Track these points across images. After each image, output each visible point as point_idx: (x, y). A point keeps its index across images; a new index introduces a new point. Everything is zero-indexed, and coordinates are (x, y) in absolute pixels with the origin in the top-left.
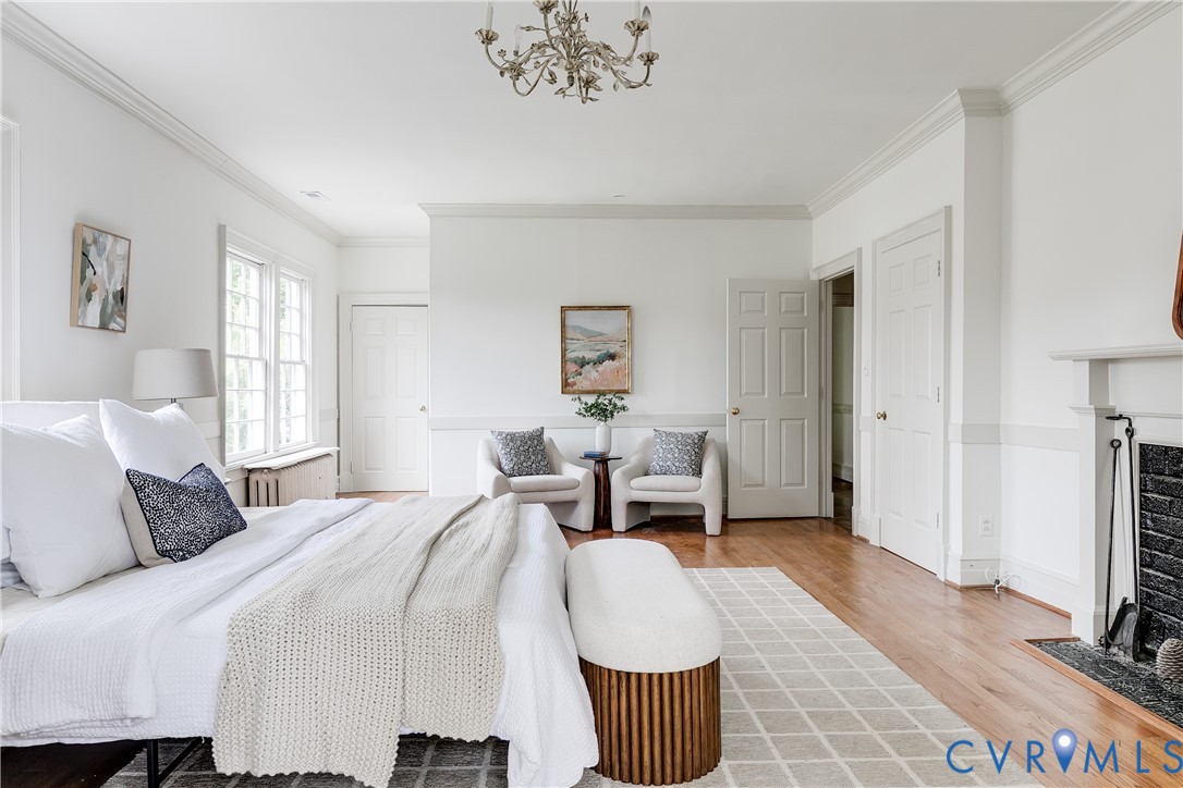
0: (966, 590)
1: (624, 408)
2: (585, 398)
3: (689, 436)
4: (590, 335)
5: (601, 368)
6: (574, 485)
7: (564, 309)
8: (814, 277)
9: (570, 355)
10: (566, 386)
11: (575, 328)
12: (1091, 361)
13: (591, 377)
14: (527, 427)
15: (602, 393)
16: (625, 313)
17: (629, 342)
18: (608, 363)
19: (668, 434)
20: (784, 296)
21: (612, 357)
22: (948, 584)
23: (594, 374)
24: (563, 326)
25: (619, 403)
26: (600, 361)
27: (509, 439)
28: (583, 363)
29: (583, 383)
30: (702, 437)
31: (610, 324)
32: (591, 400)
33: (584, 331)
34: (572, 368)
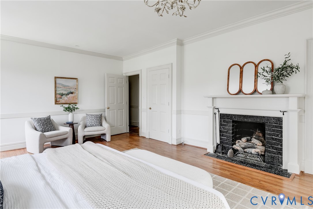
0: (177, 145)
1: (77, 108)
2: (65, 105)
3: (98, 115)
4: (64, 86)
5: (68, 96)
6: (66, 133)
7: (56, 78)
8: (124, 75)
9: (58, 92)
10: (56, 102)
11: (59, 84)
12: (212, 98)
13: (65, 99)
14: (44, 116)
15: (70, 104)
16: (76, 80)
17: (76, 89)
18: (70, 95)
19: (91, 115)
20: (119, 79)
21: (72, 93)
22: (172, 145)
23: (66, 98)
24: (55, 83)
25: (76, 107)
26: (68, 94)
27: (39, 120)
28: (62, 95)
29: (62, 101)
30: (101, 115)
31: (71, 83)
32: (67, 106)
33: (63, 85)
34: (58, 96)
